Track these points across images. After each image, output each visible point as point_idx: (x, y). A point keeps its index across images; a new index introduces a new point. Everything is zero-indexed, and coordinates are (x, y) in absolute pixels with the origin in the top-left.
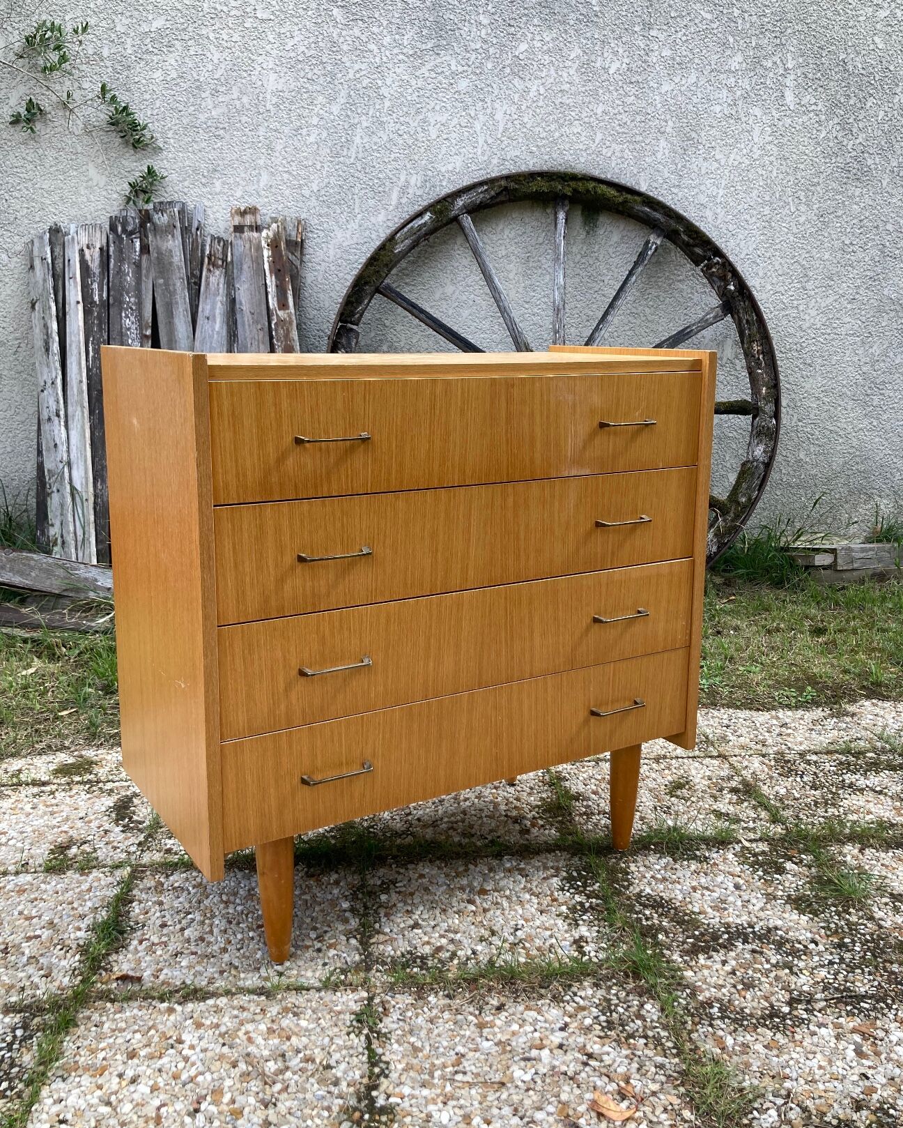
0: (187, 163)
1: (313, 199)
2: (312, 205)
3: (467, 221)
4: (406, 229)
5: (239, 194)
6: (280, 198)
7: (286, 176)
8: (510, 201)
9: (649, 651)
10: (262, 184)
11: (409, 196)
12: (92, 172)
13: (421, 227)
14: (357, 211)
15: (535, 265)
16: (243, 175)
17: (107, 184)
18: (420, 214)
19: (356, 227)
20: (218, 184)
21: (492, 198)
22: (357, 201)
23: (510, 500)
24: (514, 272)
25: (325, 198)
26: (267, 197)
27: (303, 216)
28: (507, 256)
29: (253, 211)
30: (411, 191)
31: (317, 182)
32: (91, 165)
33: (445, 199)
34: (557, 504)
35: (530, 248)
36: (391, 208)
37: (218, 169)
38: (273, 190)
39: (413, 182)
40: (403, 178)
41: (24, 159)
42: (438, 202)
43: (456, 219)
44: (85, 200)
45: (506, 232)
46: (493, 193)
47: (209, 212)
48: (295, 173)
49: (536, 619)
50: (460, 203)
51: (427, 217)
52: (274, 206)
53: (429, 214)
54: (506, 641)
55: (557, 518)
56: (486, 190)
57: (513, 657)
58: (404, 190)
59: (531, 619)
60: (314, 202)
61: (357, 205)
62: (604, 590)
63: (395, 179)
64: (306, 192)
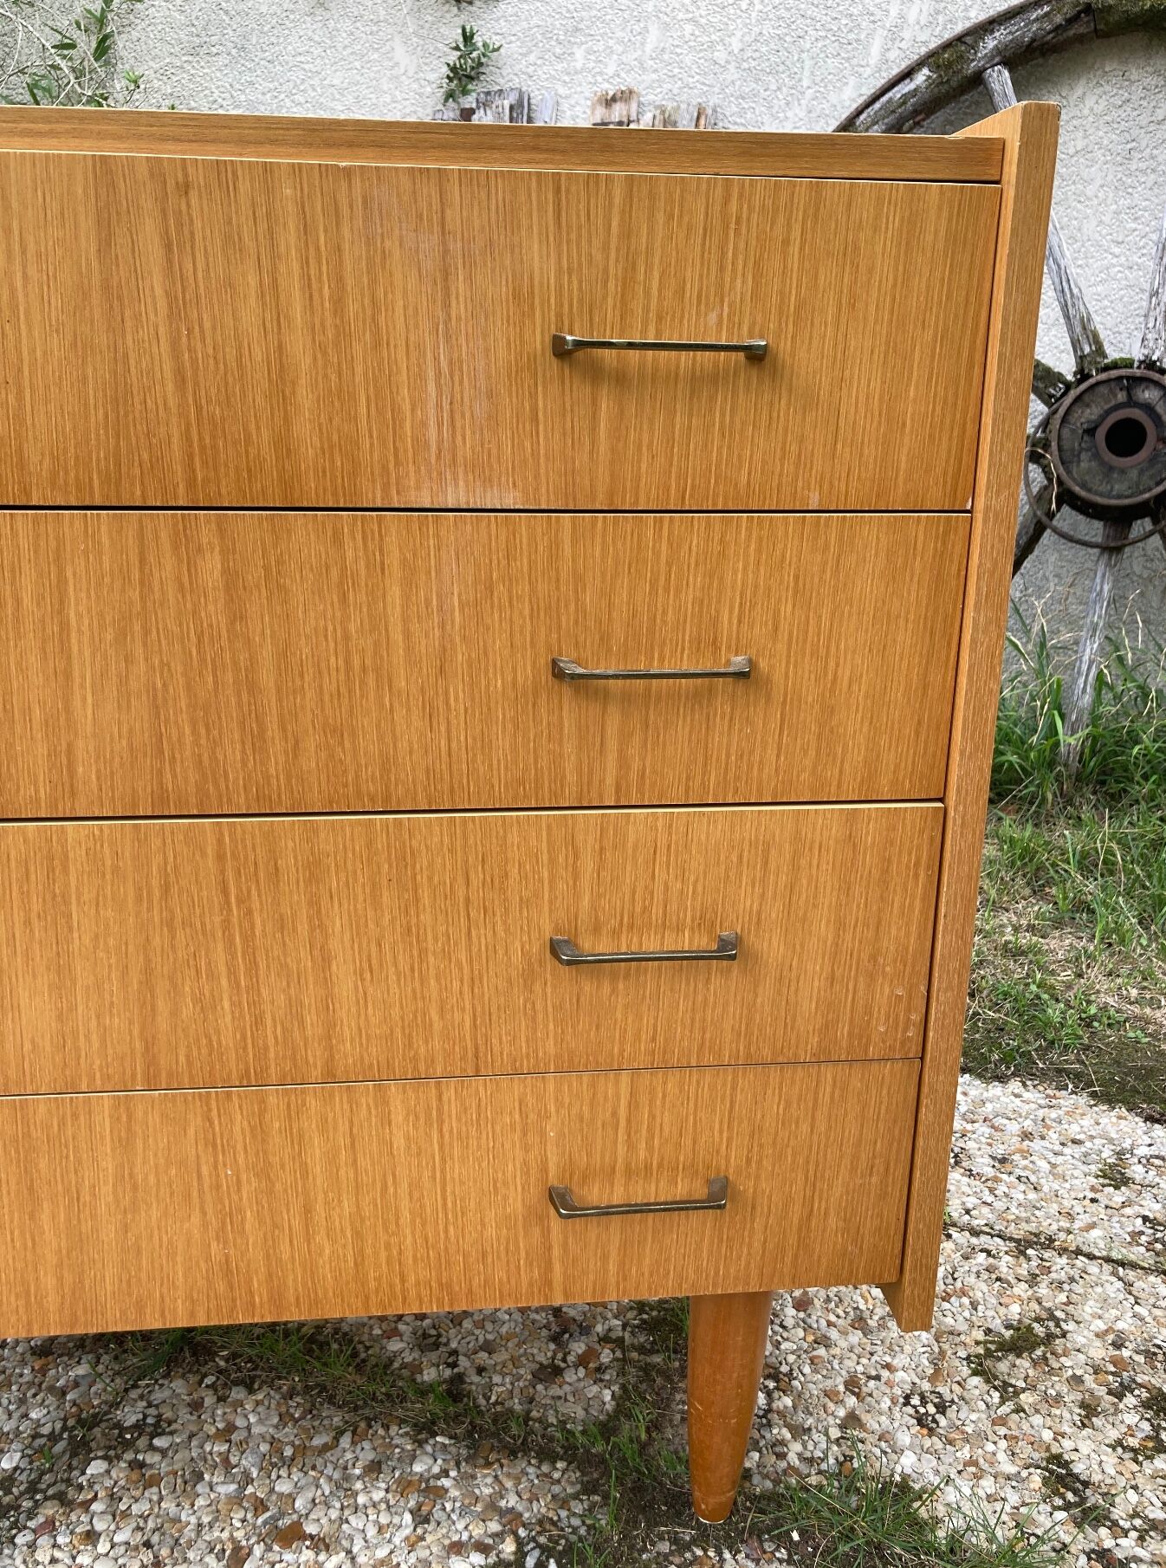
0: (535, 21)
1: (731, 67)
2: (730, 78)
3: (1000, 80)
4: (877, 106)
5: (610, 70)
6: (676, 71)
7: (688, 28)
8: (1098, 34)
9: (767, 1053)
10: (649, 48)
11: (903, 45)
12: (400, 53)
13: (905, 98)
14: (805, 83)
15: (1142, 166)
16: (619, 34)
17: (419, 69)
18: (908, 74)
19: (802, 114)
20: (579, 53)
21: (1057, 28)
22: (808, 64)
23: (211, 568)
24: (1099, 182)
25: (753, 63)
26: (656, 71)
27: (713, 100)
28: (1086, 151)
29: (625, 96)
30: (907, 34)
31: (739, 34)
32: (398, 39)
33: (960, 39)
34: (395, 593)
35: (1135, 132)
36: (868, 71)
37: (581, 26)
38: (666, 57)
39: (912, 16)
40: (894, 12)
41: (310, 39)
42: (947, 46)
43: (978, 80)
44: (388, 99)
45: (1090, 101)
46: (1059, 19)
47: (565, 106)
48: (703, 21)
49: (337, 924)
50: (990, 43)
51: (921, 78)
52: (667, 86)
53: (925, 71)
54: (232, 973)
55: (397, 636)
56: (1047, 14)
57: (258, 1021)
58: (894, 35)
59: (318, 924)
60: (732, 73)
61: (807, 73)
62: (588, 865)
63: (879, 14)
64: (720, 56)
